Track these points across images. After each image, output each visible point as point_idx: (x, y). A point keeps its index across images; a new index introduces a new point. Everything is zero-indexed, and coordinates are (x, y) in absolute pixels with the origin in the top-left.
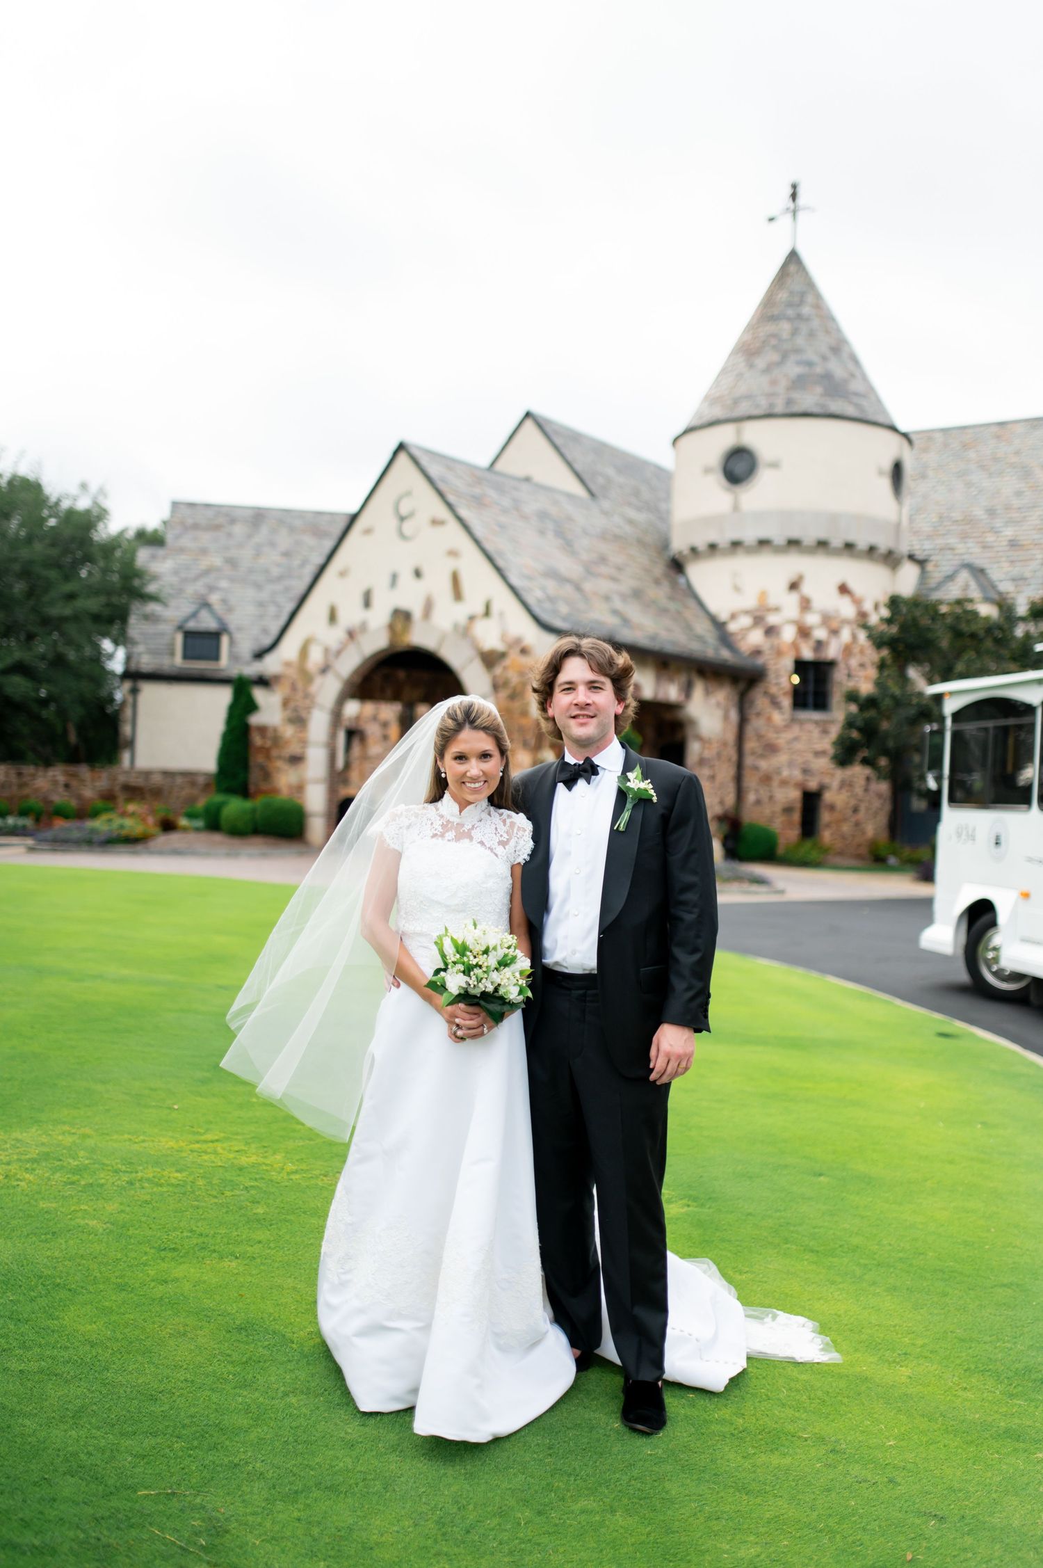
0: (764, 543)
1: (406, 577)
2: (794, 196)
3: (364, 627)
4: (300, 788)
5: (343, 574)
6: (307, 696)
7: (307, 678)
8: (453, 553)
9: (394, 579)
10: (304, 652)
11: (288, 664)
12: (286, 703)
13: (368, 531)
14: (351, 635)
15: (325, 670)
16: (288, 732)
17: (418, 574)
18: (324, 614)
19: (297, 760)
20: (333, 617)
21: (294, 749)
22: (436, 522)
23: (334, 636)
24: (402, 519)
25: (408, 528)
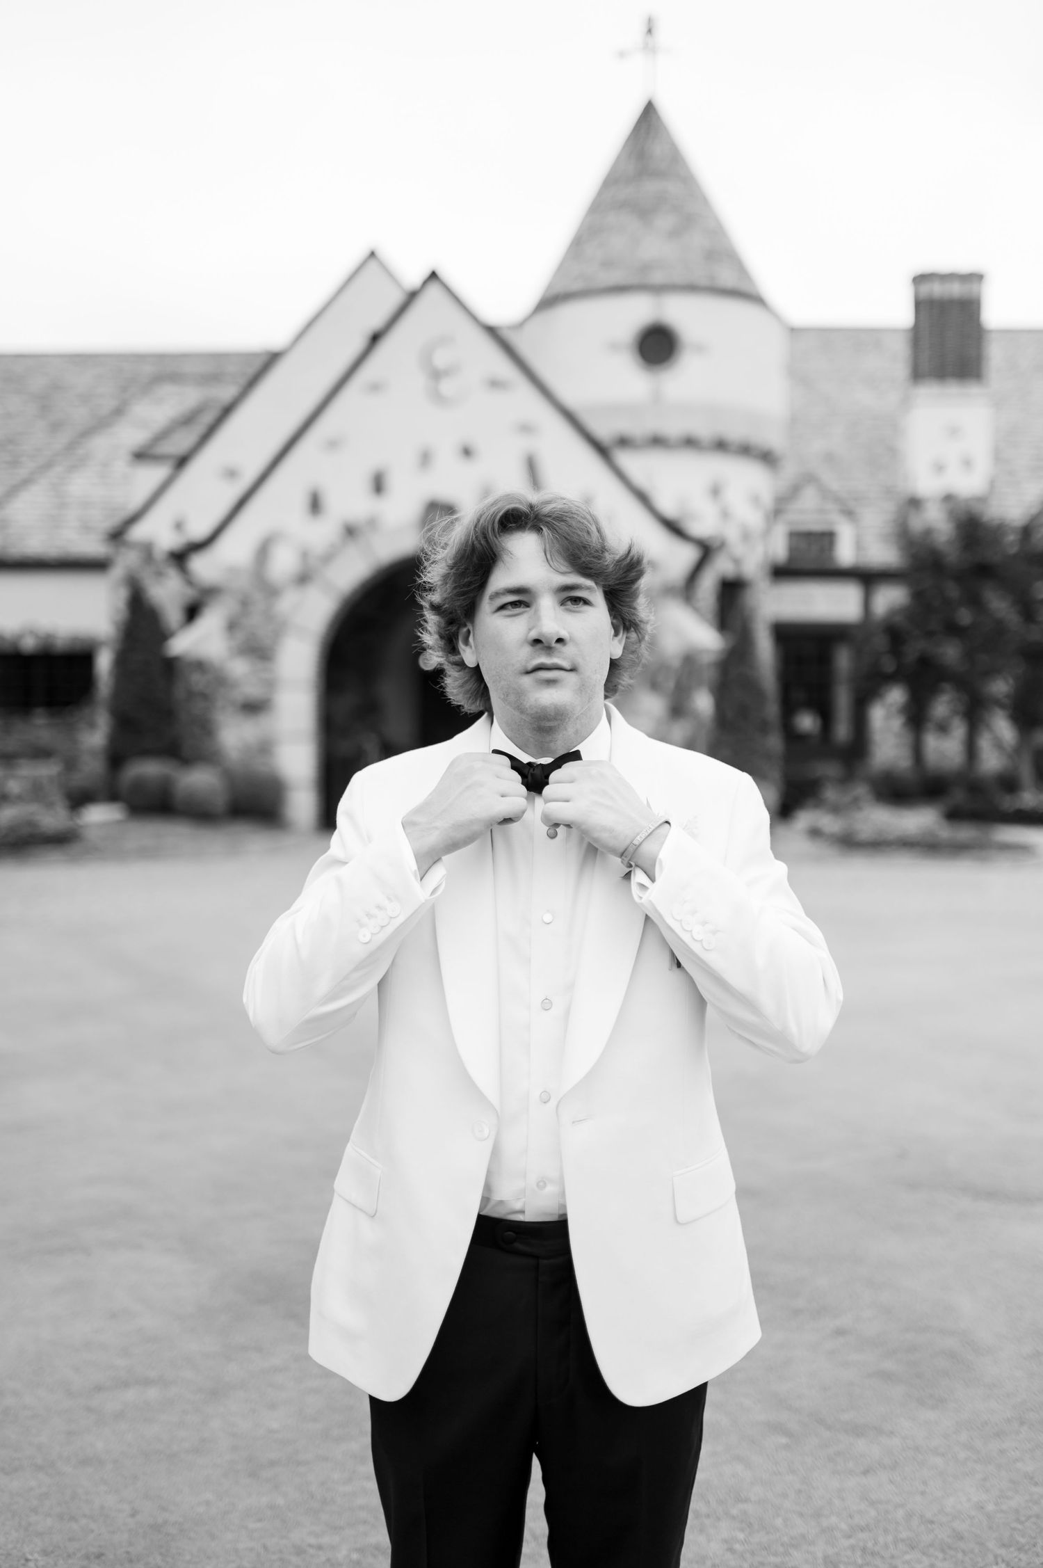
0: (690, 443)
1: (446, 457)
2: (650, 31)
3: (373, 523)
4: (265, 748)
5: (333, 444)
6: (269, 616)
7: (271, 592)
8: (526, 429)
9: (426, 459)
10: (263, 552)
11: (233, 571)
12: (232, 626)
13: (375, 388)
14: (351, 532)
15: (303, 579)
16: (239, 668)
17: (467, 452)
18: (300, 502)
19: (254, 708)
20: (315, 504)
21: (251, 690)
22: (495, 384)
23: (321, 533)
24: (437, 375)
25: (447, 387)
